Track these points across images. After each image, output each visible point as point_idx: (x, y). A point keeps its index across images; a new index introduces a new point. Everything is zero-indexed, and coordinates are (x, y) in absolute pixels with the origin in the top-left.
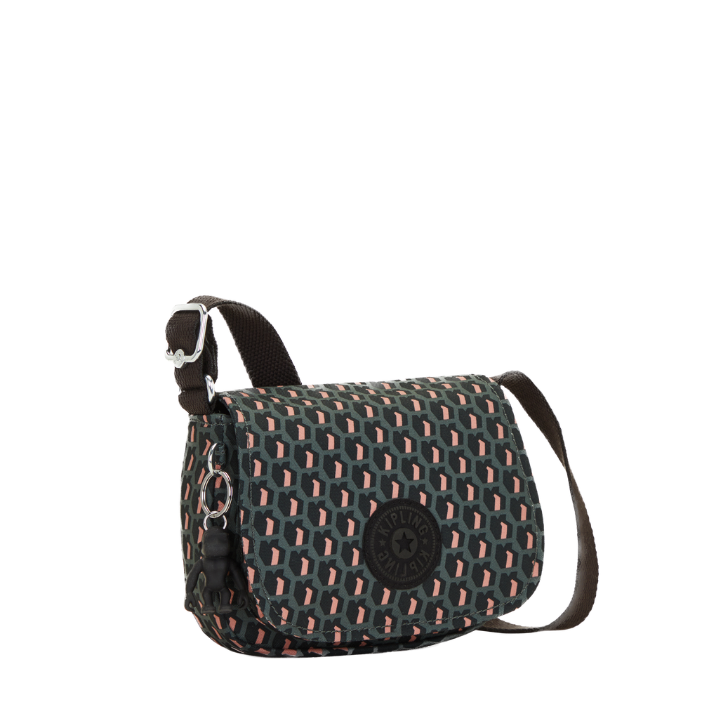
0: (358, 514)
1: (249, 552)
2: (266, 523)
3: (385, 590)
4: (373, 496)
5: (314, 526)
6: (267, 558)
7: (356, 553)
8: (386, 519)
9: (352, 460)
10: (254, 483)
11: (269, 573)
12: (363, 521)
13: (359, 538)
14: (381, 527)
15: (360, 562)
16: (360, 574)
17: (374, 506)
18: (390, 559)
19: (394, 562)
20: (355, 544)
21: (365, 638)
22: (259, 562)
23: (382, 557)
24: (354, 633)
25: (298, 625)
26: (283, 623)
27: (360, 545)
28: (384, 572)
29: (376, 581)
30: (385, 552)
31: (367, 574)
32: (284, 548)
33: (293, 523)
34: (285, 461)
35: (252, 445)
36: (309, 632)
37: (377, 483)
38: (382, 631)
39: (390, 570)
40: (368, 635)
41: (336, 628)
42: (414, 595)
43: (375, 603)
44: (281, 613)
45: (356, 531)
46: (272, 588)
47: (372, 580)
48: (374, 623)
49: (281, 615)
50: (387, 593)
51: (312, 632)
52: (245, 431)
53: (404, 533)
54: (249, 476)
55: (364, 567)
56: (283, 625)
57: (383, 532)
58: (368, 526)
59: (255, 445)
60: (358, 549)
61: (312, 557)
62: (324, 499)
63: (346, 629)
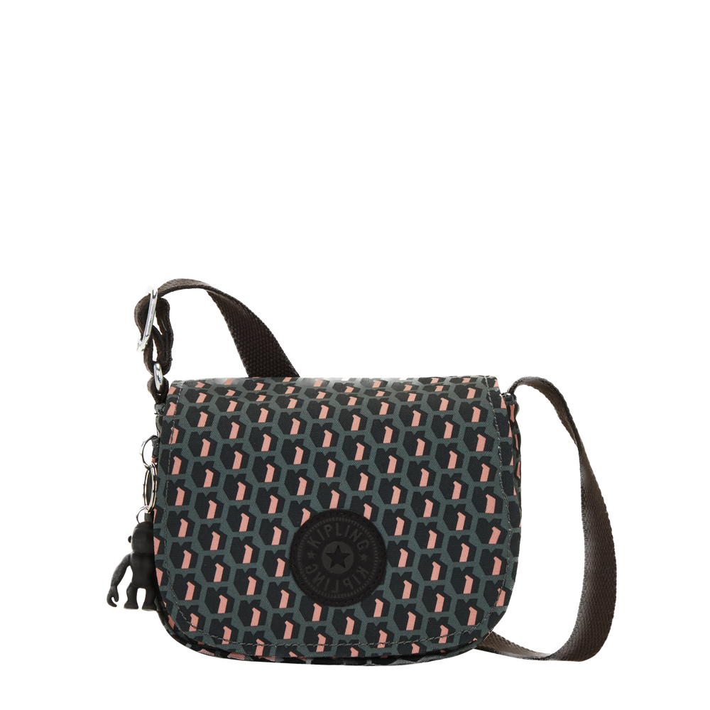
0: (287, 523)
1: (159, 553)
2: (180, 524)
3: (316, 605)
4: (306, 504)
5: (233, 531)
6: (178, 561)
7: (281, 564)
8: (318, 531)
9: (288, 464)
10: (171, 481)
11: (178, 577)
12: (292, 530)
13: (287, 547)
14: (311, 538)
15: (285, 573)
16: (285, 586)
17: (306, 514)
18: (320, 573)
19: (324, 577)
20: (281, 554)
21: (292, 655)
22: (169, 565)
23: (309, 570)
24: (280, 648)
25: (211, 633)
26: (192, 629)
27: (287, 556)
28: (312, 586)
29: (304, 595)
30: (314, 565)
31: (293, 586)
32: (197, 552)
33: (209, 526)
34: (208, 460)
35: (174, 442)
36: (224, 642)
37: (313, 490)
38: (313, 649)
39: (318, 585)
40: (295, 652)
41: (259, 641)
42: (351, 614)
43: (305, 619)
44: (190, 619)
45: (283, 541)
46: (182, 592)
47: (300, 594)
48: (304, 641)
49: (190, 621)
50: (318, 609)
51: (228, 643)
52: (171, 424)
53: (338, 546)
54: (166, 473)
55: (290, 579)
56: (192, 632)
57: (313, 543)
58: (297, 537)
59: (177, 441)
60: (283, 559)
61: (228, 564)
62: (248, 504)
63: (271, 643)
